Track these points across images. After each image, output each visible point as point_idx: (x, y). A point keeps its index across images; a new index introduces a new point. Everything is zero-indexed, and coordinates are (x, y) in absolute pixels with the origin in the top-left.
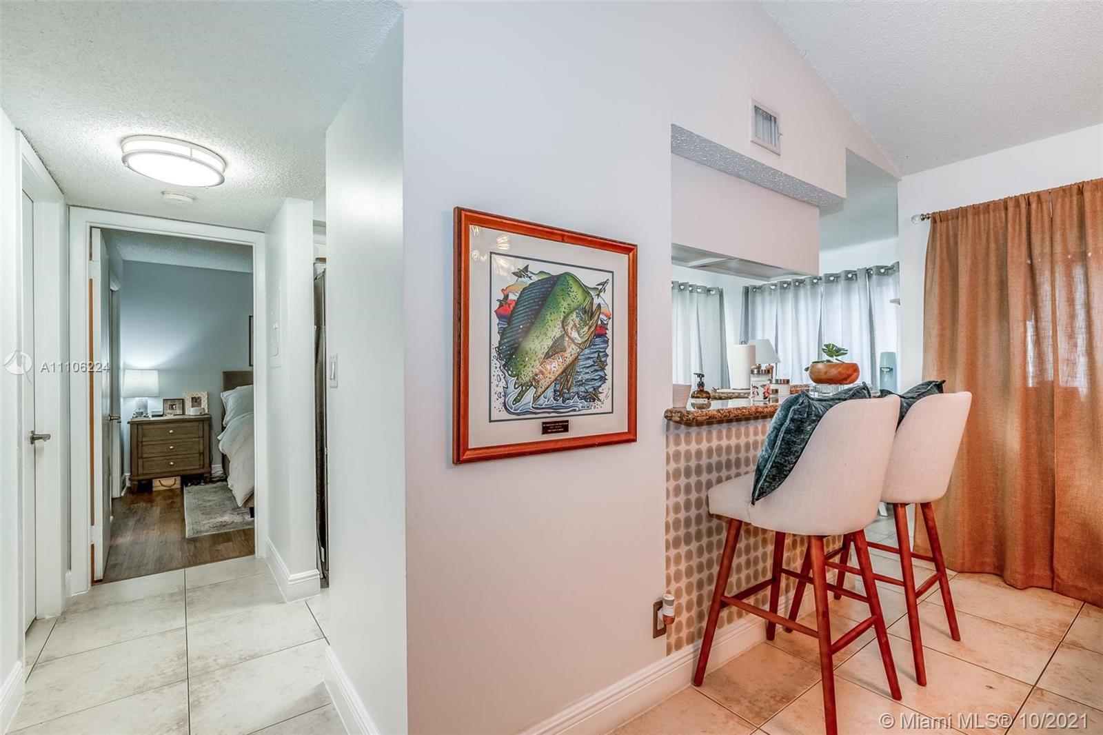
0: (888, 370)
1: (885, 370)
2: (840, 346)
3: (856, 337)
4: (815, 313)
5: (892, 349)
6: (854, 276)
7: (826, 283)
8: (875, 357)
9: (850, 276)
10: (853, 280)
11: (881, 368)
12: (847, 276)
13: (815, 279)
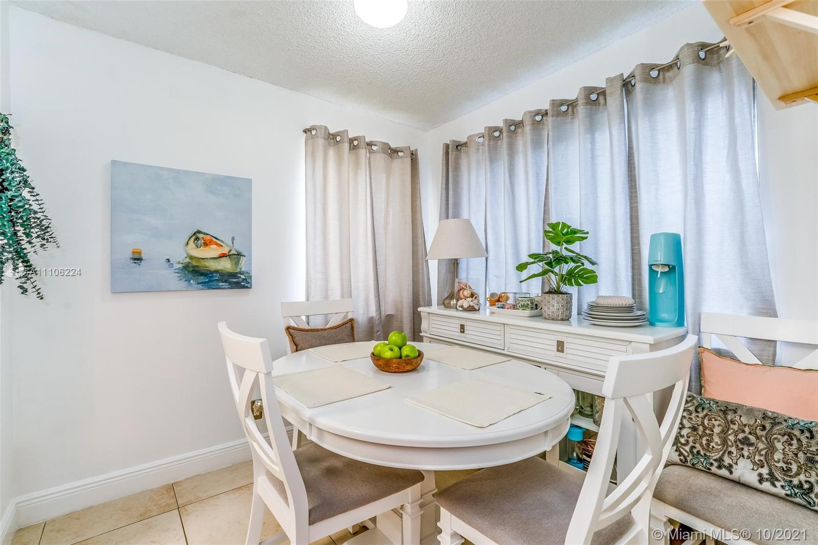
0: (667, 269)
1: (660, 270)
2: (575, 225)
3: (604, 210)
4: (538, 176)
5: (674, 226)
6: (601, 98)
7: (553, 116)
8: (639, 244)
9: (594, 97)
10: (599, 104)
11: (651, 266)
12: (587, 97)
13: (537, 114)
